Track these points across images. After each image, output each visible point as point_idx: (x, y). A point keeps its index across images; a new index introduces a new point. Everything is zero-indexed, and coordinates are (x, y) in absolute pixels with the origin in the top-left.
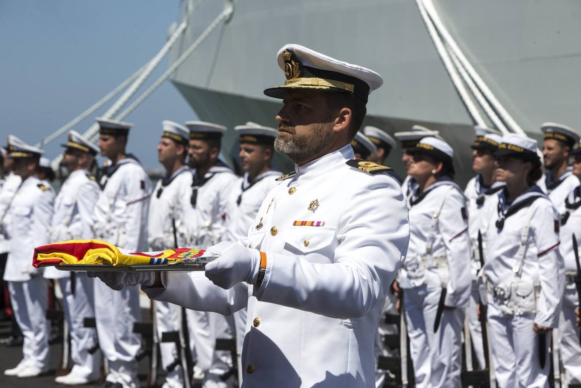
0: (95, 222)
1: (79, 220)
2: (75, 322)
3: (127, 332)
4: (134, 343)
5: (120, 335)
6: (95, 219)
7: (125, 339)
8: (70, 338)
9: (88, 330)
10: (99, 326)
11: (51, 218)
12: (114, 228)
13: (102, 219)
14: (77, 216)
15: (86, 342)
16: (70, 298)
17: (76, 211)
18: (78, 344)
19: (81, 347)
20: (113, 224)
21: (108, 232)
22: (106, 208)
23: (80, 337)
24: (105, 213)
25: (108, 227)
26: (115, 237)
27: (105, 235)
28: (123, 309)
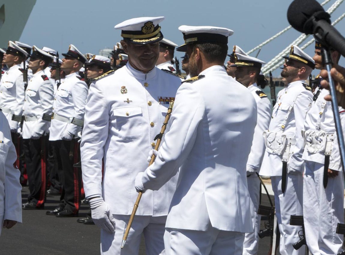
0: (307, 129)
1: (293, 125)
2: (285, 219)
3: (330, 231)
4: (337, 242)
5: (324, 234)
6: (307, 126)
7: (328, 237)
8: (278, 233)
9: (296, 228)
10: (306, 224)
11: (269, 123)
12: (323, 135)
13: (312, 126)
14: (293, 122)
15: (293, 238)
16: (281, 196)
17: (292, 116)
18: (285, 238)
19: (287, 242)
20: (322, 131)
21: (317, 138)
22: (317, 117)
23: (288, 232)
24: (315, 121)
25: (318, 133)
26: (323, 143)
27: (315, 140)
28: (327, 210)
